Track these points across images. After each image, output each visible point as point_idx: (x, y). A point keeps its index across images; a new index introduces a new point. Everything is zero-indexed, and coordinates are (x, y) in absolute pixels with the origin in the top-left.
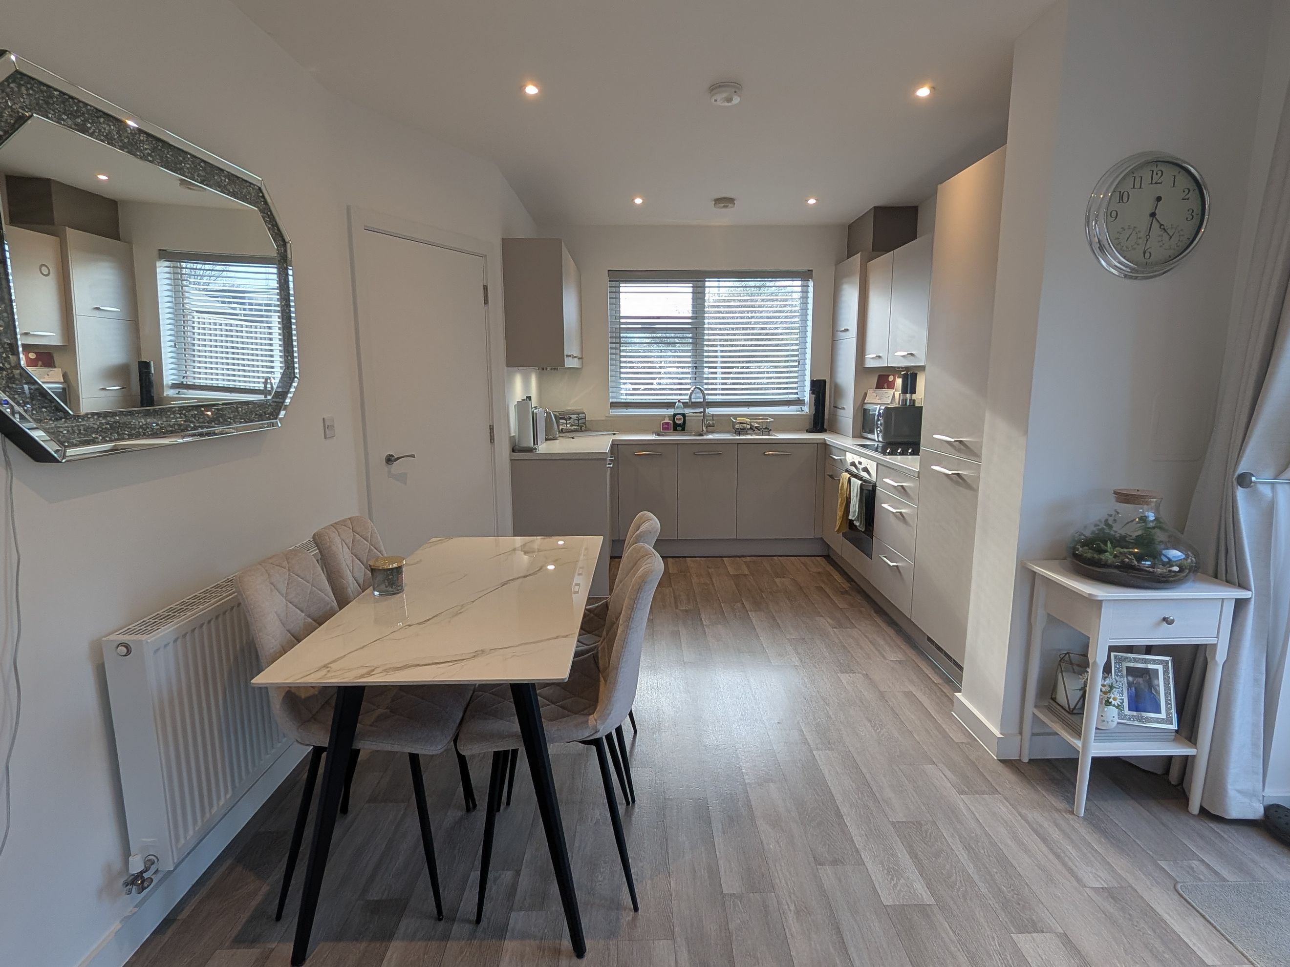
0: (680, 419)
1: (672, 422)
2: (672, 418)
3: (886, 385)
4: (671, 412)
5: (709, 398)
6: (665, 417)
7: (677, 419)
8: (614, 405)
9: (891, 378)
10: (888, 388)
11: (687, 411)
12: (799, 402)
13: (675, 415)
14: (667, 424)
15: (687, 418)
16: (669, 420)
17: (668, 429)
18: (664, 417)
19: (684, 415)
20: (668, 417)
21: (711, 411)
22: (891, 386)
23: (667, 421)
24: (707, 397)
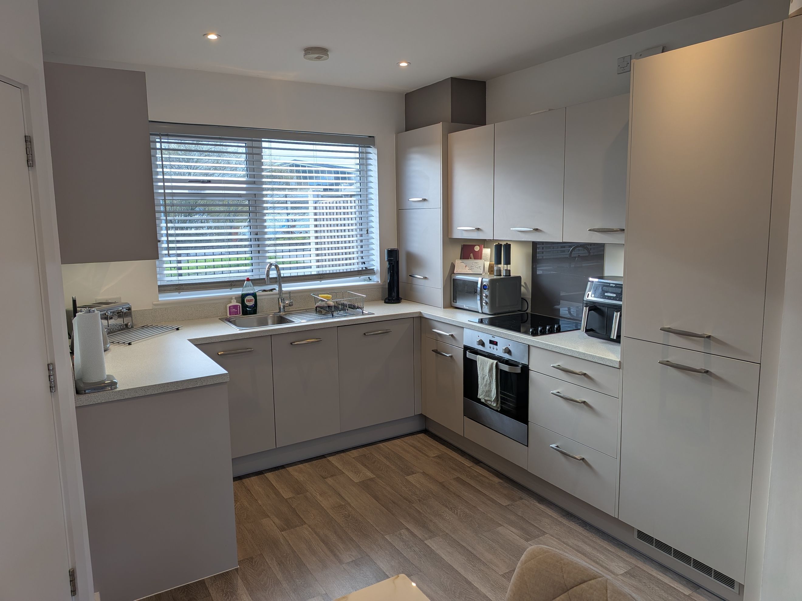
0: (251, 301)
1: (240, 305)
2: (240, 300)
3: (472, 255)
4: (238, 292)
5: (284, 273)
6: (232, 298)
7: (248, 301)
8: (164, 289)
9: (477, 248)
10: (476, 258)
11: (257, 289)
12: (366, 272)
13: (243, 296)
14: (235, 307)
15: (258, 298)
16: (237, 302)
17: (236, 313)
18: (230, 299)
19: (254, 295)
20: (236, 298)
21: (287, 288)
22: (478, 256)
23: (234, 303)
24: (282, 272)
